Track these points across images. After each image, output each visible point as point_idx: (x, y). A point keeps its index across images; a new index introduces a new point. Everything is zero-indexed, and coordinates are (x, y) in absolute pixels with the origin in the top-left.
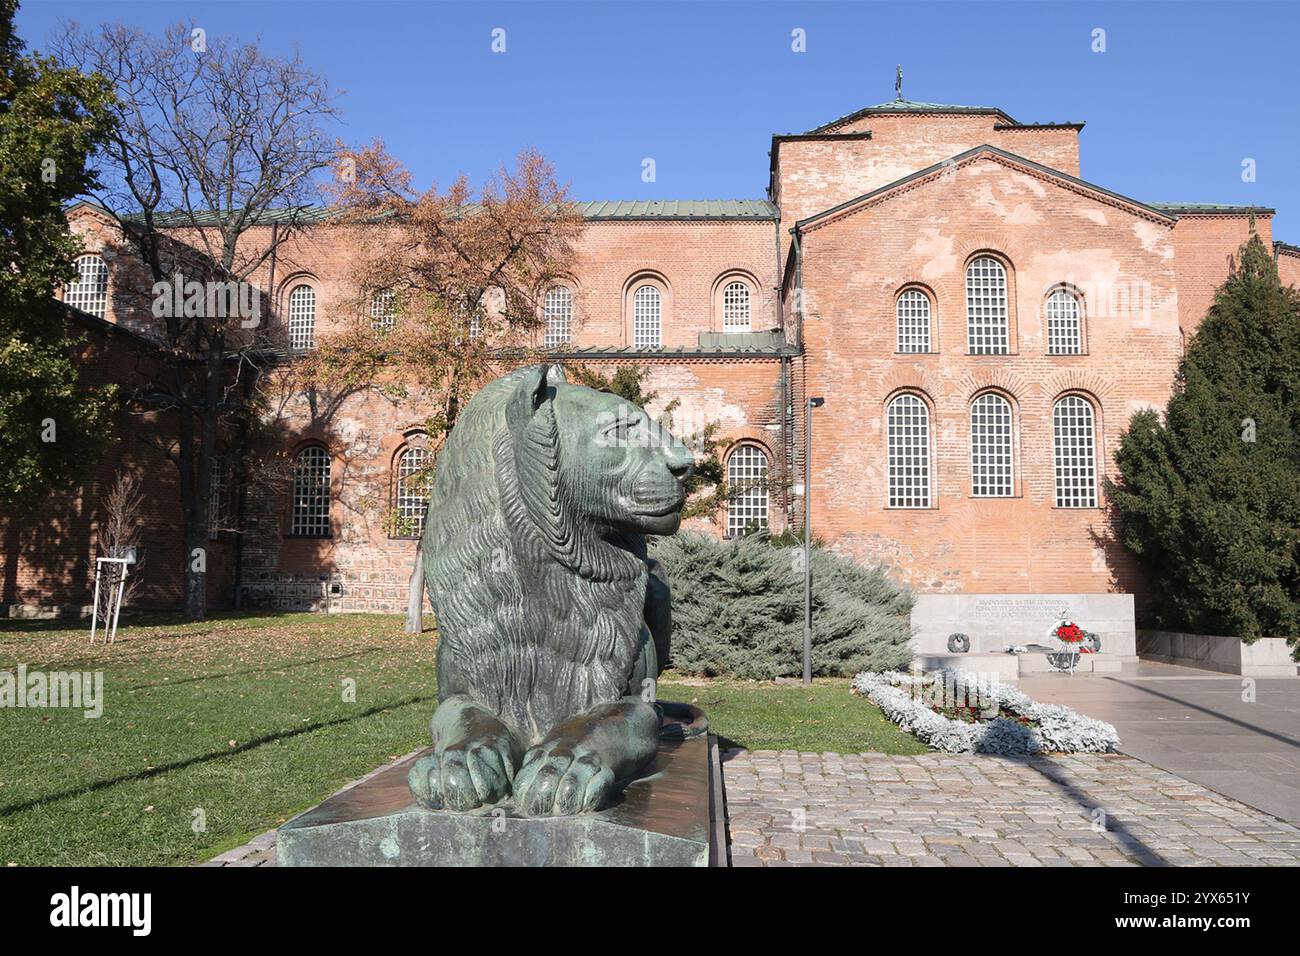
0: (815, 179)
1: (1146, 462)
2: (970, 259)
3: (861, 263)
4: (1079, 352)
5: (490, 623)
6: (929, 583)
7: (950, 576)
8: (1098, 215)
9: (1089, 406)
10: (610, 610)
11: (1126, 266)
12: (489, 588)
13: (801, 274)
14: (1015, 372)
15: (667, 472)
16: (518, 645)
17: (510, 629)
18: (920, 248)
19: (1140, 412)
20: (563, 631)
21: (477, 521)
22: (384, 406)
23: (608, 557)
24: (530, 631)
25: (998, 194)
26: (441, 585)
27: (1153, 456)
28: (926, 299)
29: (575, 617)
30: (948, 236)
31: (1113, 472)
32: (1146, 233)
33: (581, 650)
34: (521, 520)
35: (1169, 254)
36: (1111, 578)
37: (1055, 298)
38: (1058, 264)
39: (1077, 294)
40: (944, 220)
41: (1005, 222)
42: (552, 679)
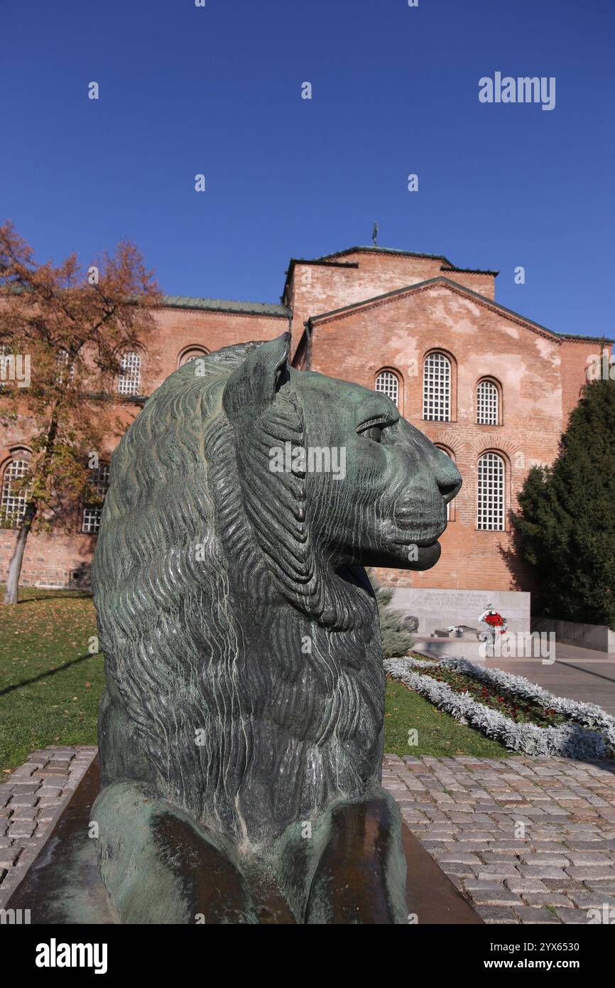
0: (318, 292)
1: (542, 502)
2: (427, 354)
3: (353, 350)
4: (497, 423)
5: (192, 688)
6: (389, 578)
7: (403, 575)
8: (513, 332)
9: (502, 461)
10: (351, 669)
11: (530, 367)
12: (194, 638)
13: (311, 355)
14: (454, 434)
16: (229, 718)
17: (219, 697)
18: (395, 343)
19: (535, 467)
20: (290, 700)
21: (180, 543)
24: (246, 699)
25: (448, 311)
26: (123, 630)
27: (547, 498)
28: (396, 379)
29: (308, 681)
30: (414, 336)
31: (516, 507)
32: (544, 346)
33: (315, 725)
34: (245, 545)
35: (557, 361)
36: (512, 580)
37: (483, 386)
38: (486, 363)
39: (497, 384)
40: (411, 326)
41: (452, 330)
42: (273, 765)
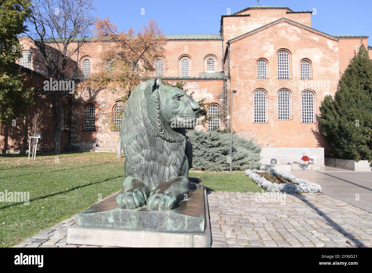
0: (234, 28)
1: (328, 110)
2: (278, 51)
3: (247, 52)
4: (310, 78)
5: (140, 154)
6: (265, 144)
7: (271, 142)
8: (316, 38)
9: (312, 94)
10: (175, 151)
11: (324, 53)
12: (140, 144)
13: (229, 56)
14: (291, 84)
15: (192, 110)
16: (148, 161)
17: (146, 156)
18: (264, 48)
19: (327, 96)
20: (161, 157)
22: (110, 93)
23: (175, 135)
24: (152, 157)
25: (287, 32)
26: (126, 143)
27: (330, 108)
28: (266, 63)
30: (272, 44)
31: (319, 113)
32: (330, 43)
33: (167, 162)
34: (149, 124)
35: (337, 49)
36: (318, 143)
37: (303, 63)
38: (304, 53)
39: (309, 61)
40: (271, 40)
41: (289, 40)
42: (158, 171)
